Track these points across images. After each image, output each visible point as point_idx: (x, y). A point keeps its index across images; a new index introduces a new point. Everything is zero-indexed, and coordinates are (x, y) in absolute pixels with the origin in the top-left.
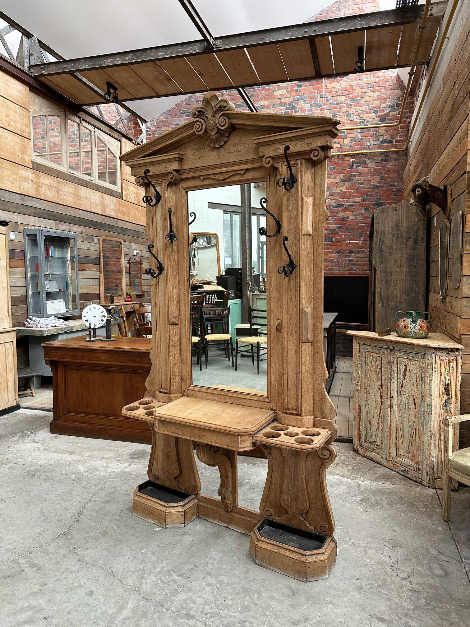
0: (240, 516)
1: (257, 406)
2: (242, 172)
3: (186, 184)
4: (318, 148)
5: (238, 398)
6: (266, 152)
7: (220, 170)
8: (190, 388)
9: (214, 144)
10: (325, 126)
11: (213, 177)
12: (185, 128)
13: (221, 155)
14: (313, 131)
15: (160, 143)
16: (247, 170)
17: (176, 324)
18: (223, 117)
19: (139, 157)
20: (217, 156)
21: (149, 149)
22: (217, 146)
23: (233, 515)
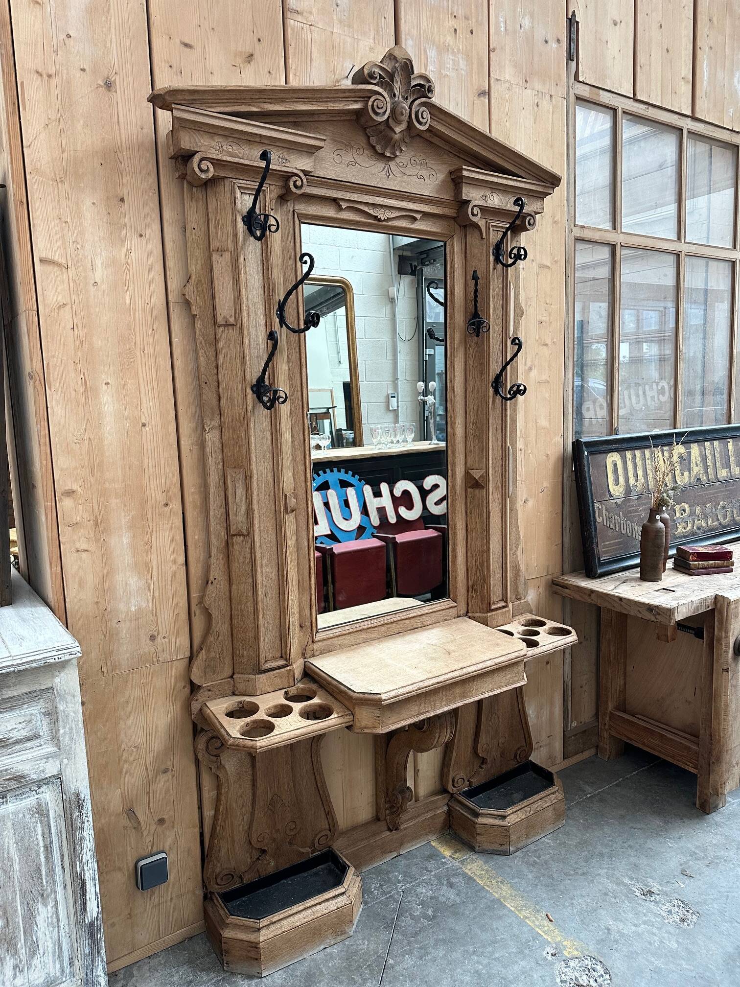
0: (417, 821)
1: (439, 620)
2: (418, 216)
3: (302, 208)
4: (533, 214)
5: (409, 618)
6: (471, 195)
7: (380, 200)
8: (318, 637)
9: (385, 148)
10: (548, 187)
11: (366, 209)
12: (347, 94)
13: (391, 174)
14: (533, 188)
15: (282, 101)
16: (425, 215)
17: (292, 511)
18: (424, 108)
19: (218, 110)
20: (384, 173)
21: (252, 101)
22: (388, 154)
23: (405, 829)
